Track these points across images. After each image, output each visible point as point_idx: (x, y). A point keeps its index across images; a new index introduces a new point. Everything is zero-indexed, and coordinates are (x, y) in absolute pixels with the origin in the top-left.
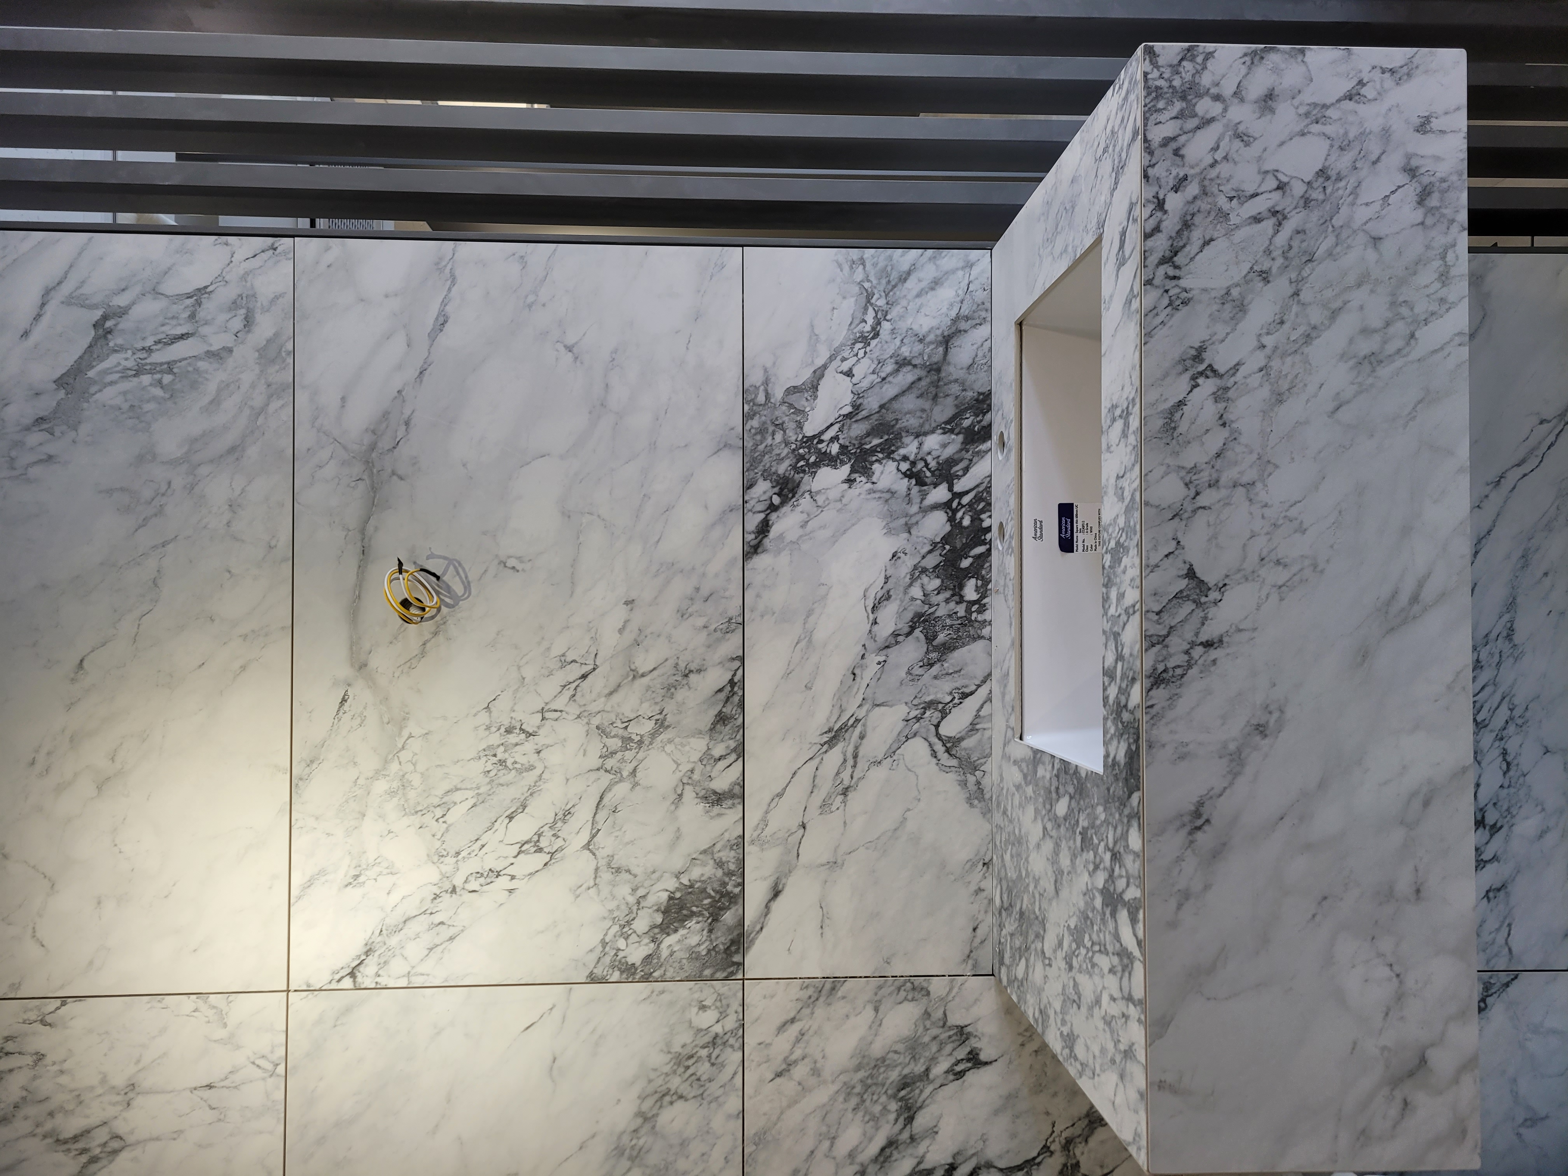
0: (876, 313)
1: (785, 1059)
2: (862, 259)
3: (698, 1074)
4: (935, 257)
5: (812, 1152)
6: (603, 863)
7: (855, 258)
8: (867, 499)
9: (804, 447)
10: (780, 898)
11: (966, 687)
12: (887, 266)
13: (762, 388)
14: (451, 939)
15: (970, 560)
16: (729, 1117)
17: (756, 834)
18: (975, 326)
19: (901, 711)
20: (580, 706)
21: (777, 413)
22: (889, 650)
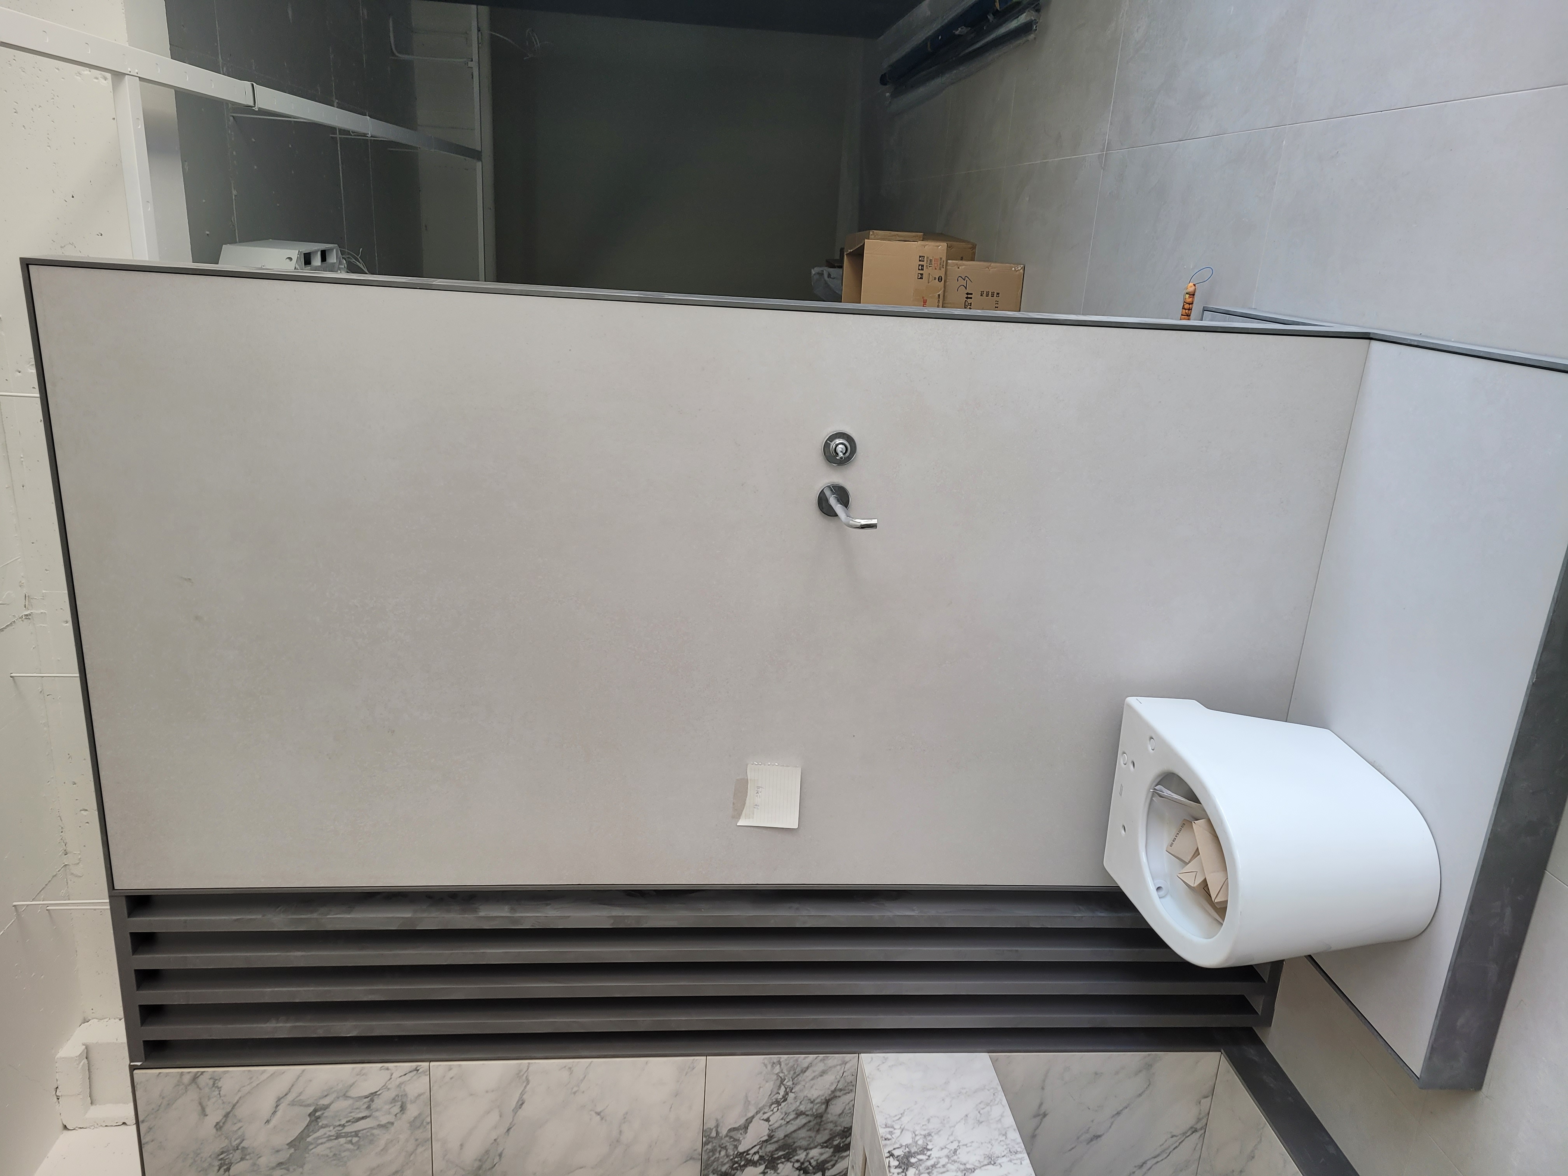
0: (786, 1089)
2: (779, 1061)
7: (775, 1060)
9: (738, 1158)
12: (794, 1065)
13: (714, 1129)
18: (845, 1094)
21: (722, 1141)
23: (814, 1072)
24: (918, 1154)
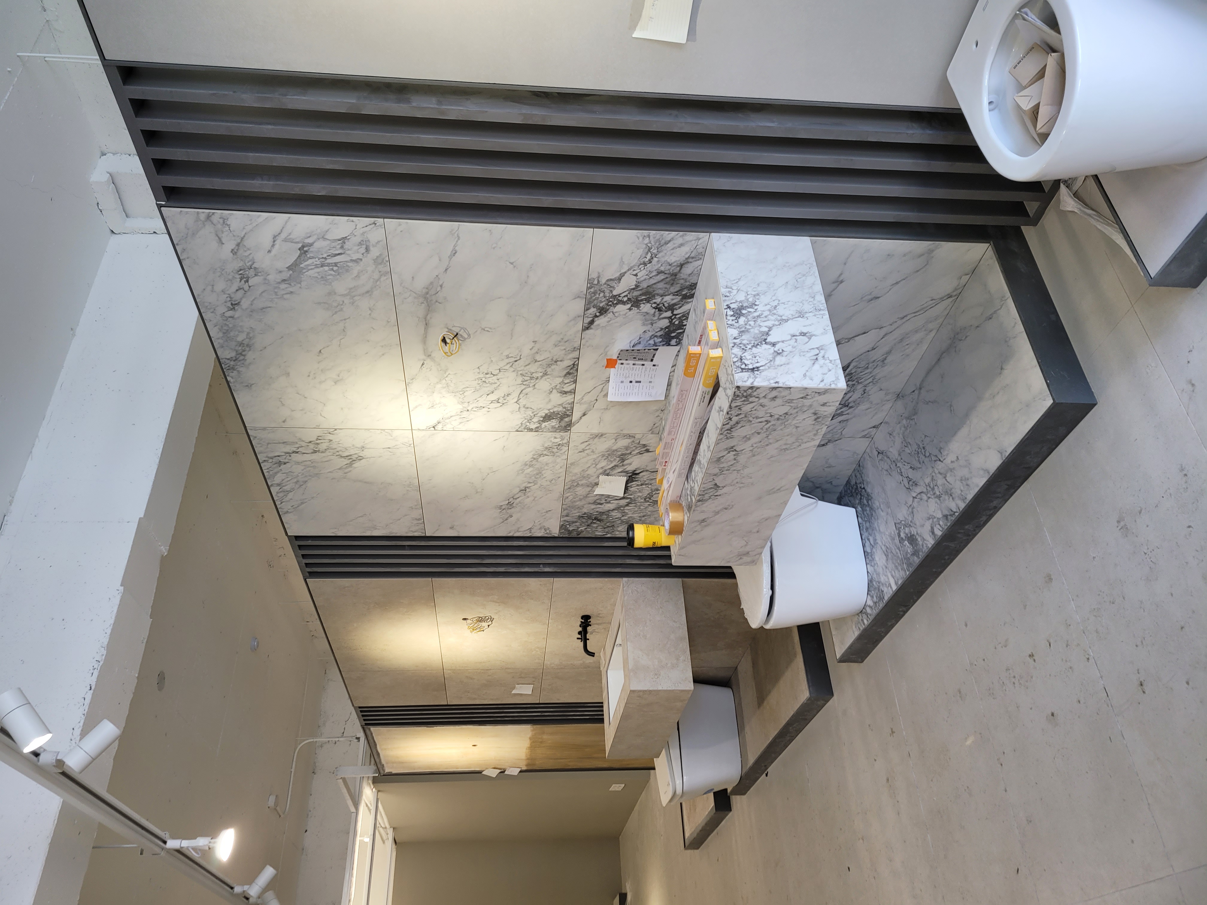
0: (652, 255)
1: (583, 449)
2: (649, 234)
3: (553, 451)
5: (588, 468)
6: (522, 406)
7: (646, 234)
8: (636, 315)
9: (612, 298)
10: (586, 416)
12: (660, 238)
13: (596, 279)
14: (468, 421)
15: (675, 334)
16: (563, 459)
18: (696, 261)
20: (514, 368)
21: (602, 287)
23: (674, 244)
24: (748, 308)
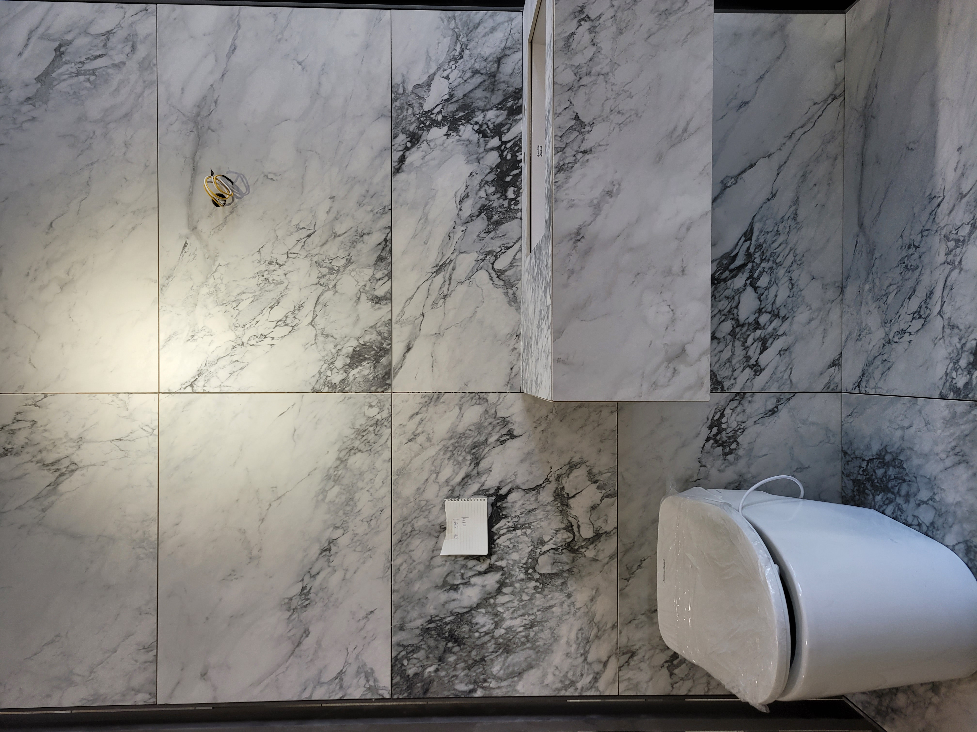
0: (462, 45)
1: (413, 433)
2: (454, 16)
3: (369, 439)
4: (493, 16)
5: (427, 479)
6: (319, 332)
7: (450, 16)
8: (457, 145)
9: (423, 117)
10: (411, 352)
11: (508, 243)
12: (467, 20)
13: (401, 85)
14: (242, 369)
15: (510, 177)
16: (384, 461)
17: (398, 318)
18: (513, 53)
19: (474, 256)
20: (307, 251)
22: (468, 224)
23: (485, 28)
